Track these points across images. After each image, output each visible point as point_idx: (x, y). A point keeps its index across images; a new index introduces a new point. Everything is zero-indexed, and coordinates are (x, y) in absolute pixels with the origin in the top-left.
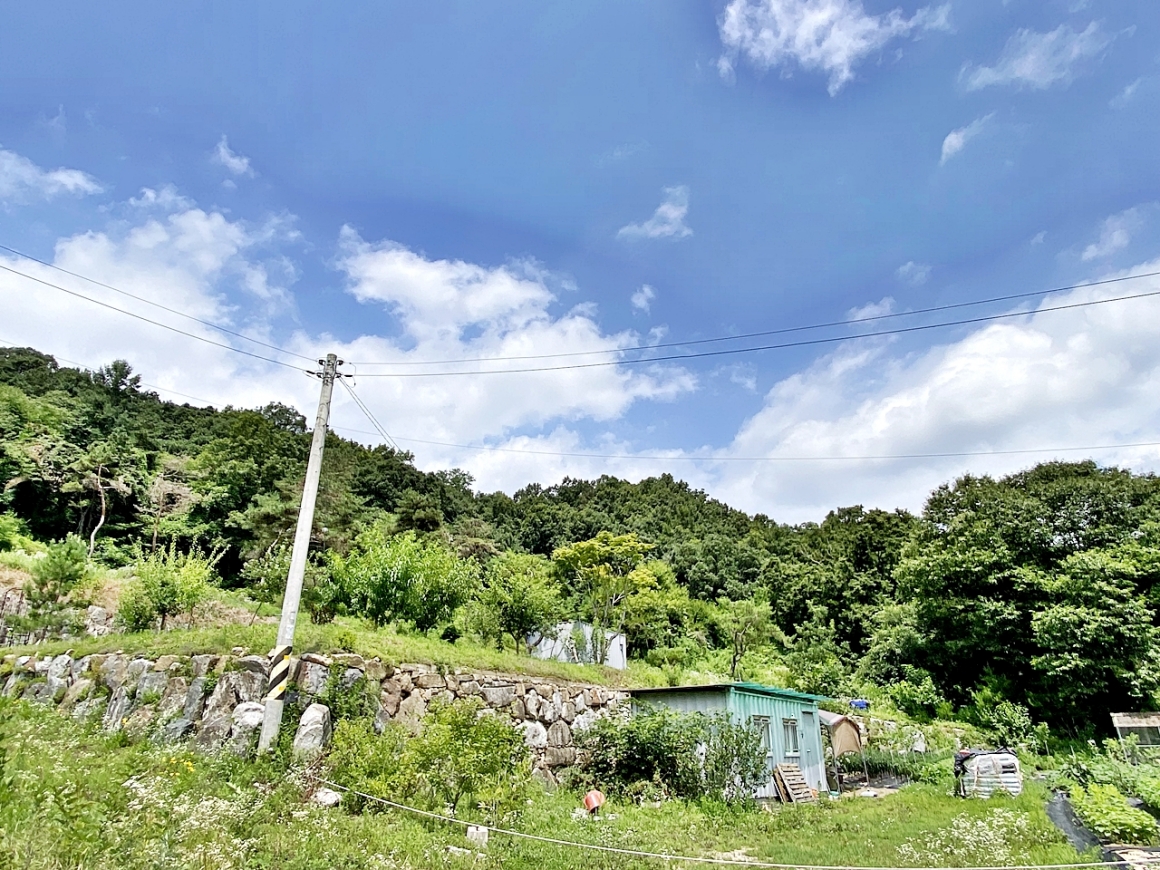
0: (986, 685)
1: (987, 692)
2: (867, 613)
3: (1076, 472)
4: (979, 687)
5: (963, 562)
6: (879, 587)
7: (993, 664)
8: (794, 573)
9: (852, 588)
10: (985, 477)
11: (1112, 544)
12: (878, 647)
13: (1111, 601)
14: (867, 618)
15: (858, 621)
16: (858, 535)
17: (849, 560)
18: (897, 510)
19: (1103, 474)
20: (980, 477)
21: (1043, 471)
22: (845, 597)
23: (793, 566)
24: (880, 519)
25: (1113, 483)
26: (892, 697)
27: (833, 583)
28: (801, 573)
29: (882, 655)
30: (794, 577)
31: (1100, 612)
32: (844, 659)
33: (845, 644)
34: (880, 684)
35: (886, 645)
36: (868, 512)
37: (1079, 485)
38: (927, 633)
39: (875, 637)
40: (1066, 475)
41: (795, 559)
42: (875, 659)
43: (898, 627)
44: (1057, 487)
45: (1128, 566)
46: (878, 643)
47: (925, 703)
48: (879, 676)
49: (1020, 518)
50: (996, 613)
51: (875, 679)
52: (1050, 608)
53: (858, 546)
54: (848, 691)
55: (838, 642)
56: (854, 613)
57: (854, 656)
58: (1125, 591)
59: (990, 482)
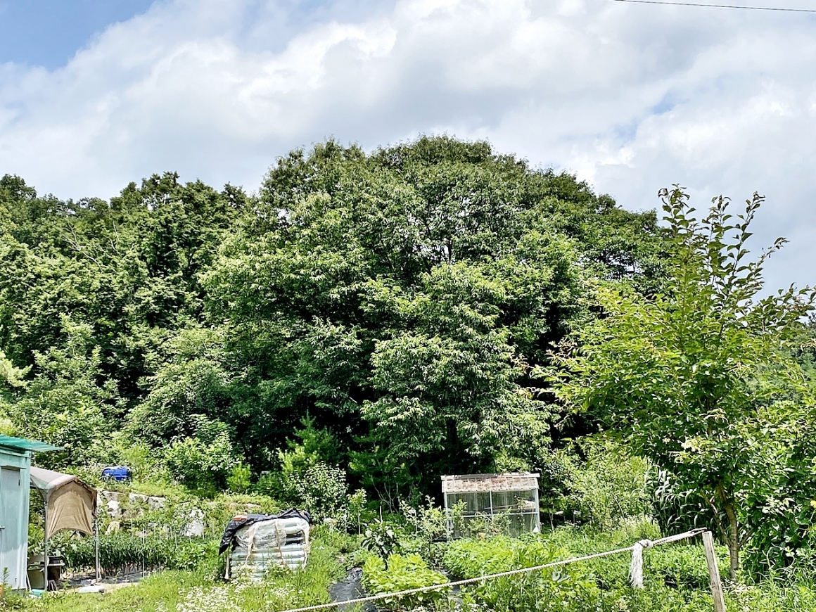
0: (301, 443)
1: (300, 452)
2: (155, 339)
3: (466, 155)
4: (290, 445)
5: (302, 266)
6: (180, 301)
7: (315, 411)
8: (50, 273)
9: (139, 300)
10: (353, 148)
11: (487, 257)
12: (162, 389)
13: (470, 330)
14: (155, 347)
15: (140, 351)
16: (162, 218)
17: (142, 258)
18: (228, 187)
19: (497, 162)
20: (347, 147)
21: (427, 148)
22: (127, 314)
23: (48, 261)
24: (200, 197)
25: (505, 175)
26: (169, 464)
27: (110, 290)
28: (61, 273)
29: (166, 401)
30: (49, 278)
31: (455, 343)
32: (105, 406)
33: (112, 384)
34: (156, 444)
35: (174, 386)
36: (185, 186)
37: (466, 172)
38: (237, 371)
39: (160, 376)
40: (452, 157)
41: (54, 250)
42: (155, 408)
43: (197, 360)
44: (439, 172)
45: (497, 287)
46: (162, 385)
47: (214, 468)
48: (155, 433)
49: (386, 211)
50: (331, 341)
51: (148, 437)
52: (398, 335)
53: (159, 234)
54: (103, 454)
55: (100, 381)
56: (136, 339)
57: (122, 401)
58: (489, 318)
59: (358, 155)
